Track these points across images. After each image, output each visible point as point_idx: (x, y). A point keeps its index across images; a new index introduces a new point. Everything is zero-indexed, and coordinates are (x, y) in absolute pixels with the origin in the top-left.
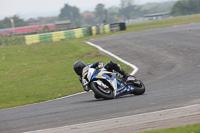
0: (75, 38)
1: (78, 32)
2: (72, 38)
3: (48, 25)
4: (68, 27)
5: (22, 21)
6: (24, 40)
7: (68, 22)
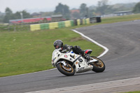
0: (65, 27)
1: (68, 23)
2: (63, 27)
3: (47, 17)
6: (29, 27)
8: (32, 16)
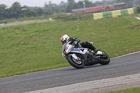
0: (128, 15)
1: (130, 11)
2: (125, 14)
3: (109, 6)
4: (123, 7)
5: (91, 3)
6: (92, 16)
7: (123, 3)
8: (94, 5)
